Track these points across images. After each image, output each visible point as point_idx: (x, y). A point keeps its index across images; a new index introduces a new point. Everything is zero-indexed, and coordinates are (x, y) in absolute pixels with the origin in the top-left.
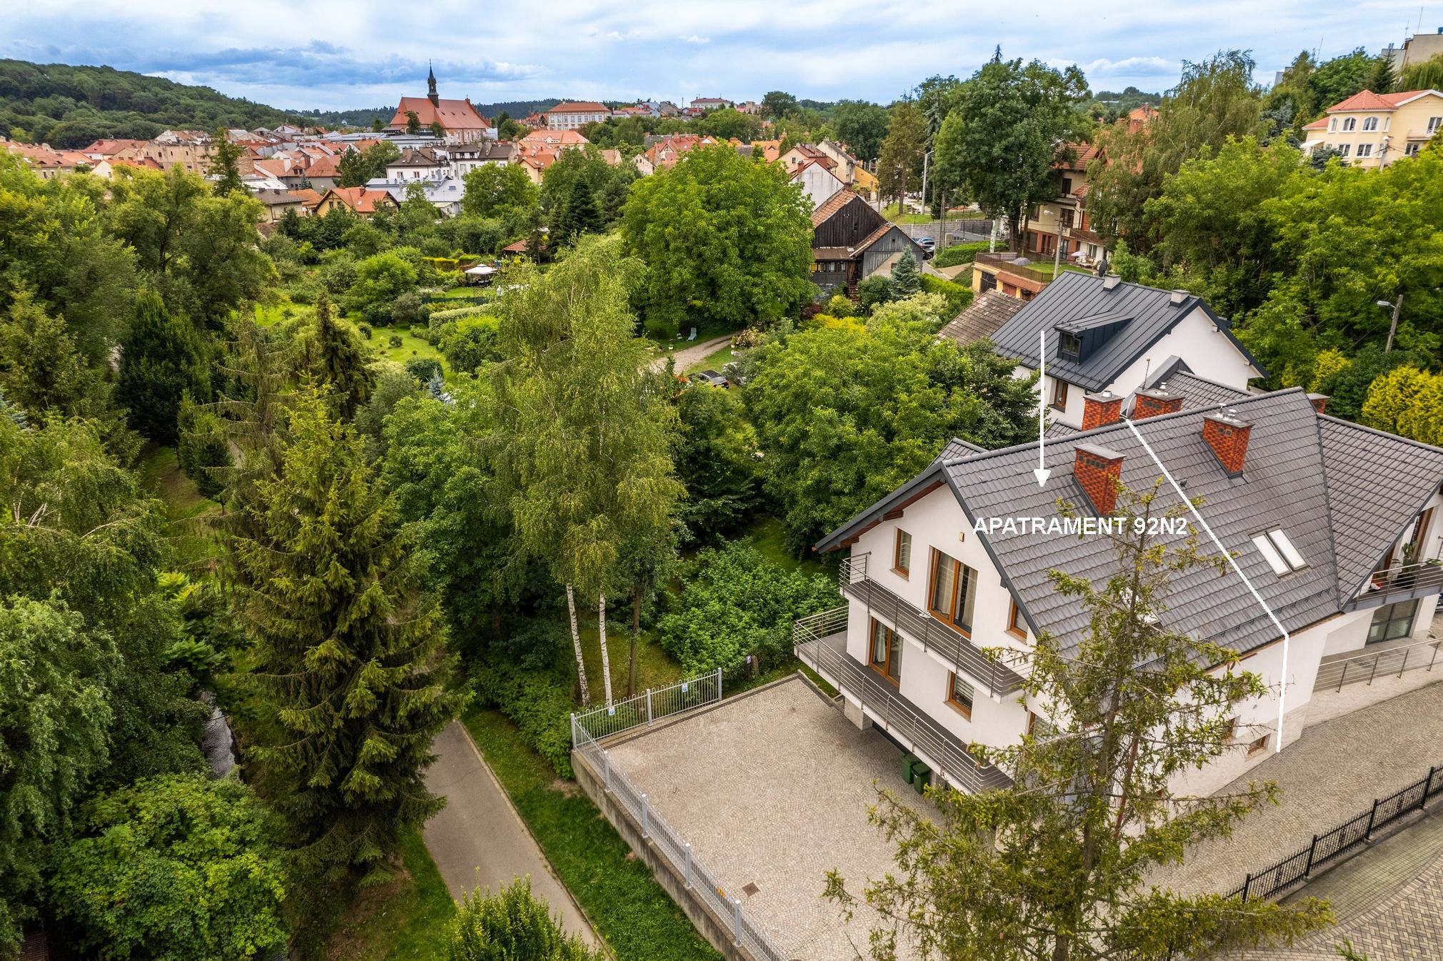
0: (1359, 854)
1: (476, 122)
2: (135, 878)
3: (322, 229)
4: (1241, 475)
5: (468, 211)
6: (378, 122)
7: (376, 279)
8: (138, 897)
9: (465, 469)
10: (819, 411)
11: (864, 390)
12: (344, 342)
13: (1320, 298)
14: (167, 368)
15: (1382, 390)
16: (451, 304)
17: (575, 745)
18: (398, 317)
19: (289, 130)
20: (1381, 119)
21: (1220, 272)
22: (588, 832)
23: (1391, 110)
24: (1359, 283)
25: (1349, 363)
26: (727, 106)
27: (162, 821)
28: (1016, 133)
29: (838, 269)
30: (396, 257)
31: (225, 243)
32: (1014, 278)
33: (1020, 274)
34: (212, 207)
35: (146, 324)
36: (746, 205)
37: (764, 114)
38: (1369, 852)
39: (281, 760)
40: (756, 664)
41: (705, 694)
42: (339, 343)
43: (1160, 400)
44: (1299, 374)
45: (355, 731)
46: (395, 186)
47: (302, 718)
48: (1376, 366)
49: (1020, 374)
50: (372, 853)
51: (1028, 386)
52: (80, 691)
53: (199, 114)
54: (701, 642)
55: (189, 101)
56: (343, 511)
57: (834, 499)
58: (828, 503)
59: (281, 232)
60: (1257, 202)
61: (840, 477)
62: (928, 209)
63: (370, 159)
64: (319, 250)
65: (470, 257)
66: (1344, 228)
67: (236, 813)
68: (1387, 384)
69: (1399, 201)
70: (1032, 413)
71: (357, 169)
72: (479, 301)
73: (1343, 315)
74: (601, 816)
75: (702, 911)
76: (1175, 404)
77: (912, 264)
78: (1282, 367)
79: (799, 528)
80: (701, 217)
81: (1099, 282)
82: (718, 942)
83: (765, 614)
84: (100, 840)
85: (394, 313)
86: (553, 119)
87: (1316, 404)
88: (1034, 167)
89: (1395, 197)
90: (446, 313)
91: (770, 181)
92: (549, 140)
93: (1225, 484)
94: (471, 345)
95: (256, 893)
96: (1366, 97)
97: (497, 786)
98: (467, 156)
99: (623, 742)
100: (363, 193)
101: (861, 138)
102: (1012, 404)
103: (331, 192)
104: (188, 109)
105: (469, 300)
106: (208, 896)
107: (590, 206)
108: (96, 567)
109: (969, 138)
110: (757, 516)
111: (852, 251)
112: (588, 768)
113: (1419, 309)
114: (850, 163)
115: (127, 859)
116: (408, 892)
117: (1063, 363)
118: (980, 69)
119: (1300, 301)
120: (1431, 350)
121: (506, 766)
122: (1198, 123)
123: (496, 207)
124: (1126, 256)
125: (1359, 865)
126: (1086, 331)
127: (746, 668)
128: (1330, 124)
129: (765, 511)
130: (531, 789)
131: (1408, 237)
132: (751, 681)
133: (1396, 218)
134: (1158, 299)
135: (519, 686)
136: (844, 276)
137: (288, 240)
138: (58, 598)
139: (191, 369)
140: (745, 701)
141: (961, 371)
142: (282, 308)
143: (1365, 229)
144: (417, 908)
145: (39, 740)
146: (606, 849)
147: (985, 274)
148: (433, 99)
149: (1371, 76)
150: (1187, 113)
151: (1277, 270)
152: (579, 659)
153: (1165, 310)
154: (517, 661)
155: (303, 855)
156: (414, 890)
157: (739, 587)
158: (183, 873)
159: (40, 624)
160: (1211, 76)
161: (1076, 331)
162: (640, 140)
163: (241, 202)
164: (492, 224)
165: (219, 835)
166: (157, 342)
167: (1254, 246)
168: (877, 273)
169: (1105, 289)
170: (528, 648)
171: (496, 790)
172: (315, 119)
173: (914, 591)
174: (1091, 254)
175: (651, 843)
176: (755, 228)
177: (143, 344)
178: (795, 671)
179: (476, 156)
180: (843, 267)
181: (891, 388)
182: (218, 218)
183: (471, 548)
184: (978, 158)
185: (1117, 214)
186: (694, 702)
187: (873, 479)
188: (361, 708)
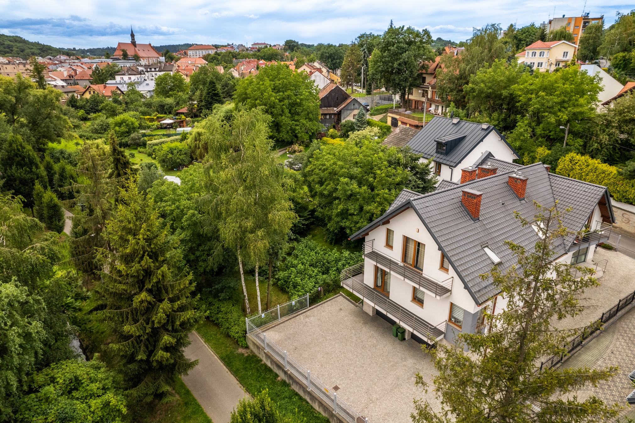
0: (579, 350)
1: (155, 54)
2: (58, 410)
3: (89, 104)
4: (524, 199)
5: (157, 95)
6: (108, 54)
7: (120, 127)
8: (59, 419)
9: (191, 211)
10: (342, 179)
11: (360, 169)
12: (123, 156)
13: (536, 126)
14: (26, 170)
15: (564, 162)
16: (156, 137)
17: (248, 332)
18: (131, 144)
19: (63, 58)
20: (546, 52)
21: (495, 115)
22: (258, 370)
23: (549, 49)
24: (553, 120)
25: (550, 152)
26: (268, 47)
27: (68, 382)
28: (403, 58)
29: (330, 117)
30: (128, 116)
31: (45, 111)
32: (406, 120)
33: (409, 118)
34: (38, 94)
35: (14, 150)
36: (291, 90)
37: (285, 50)
38: (583, 349)
39: (123, 349)
40: (322, 291)
41: (302, 305)
42: (121, 157)
43: (488, 169)
44: (530, 157)
45: (155, 334)
46: (120, 84)
47: (133, 329)
48: (560, 153)
49: (422, 161)
50: (167, 388)
51: (427, 166)
52: (31, 324)
53: (15, 49)
54: (297, 283)
55: (9, 43)
56: (148, 233)
57: (350, 217)
58: (347, 219)
59: (68, 105)
60: (509, 86)
61: (353, 208)
62: (365, 91)
63: (106, 71)
64: (88, 114)
65: (162, 116)
66: (545, 97)
67: (100, 376)
68: (565, 160)
69: (566, 86)
70: (429, 177)
71: (101, 76)
72: (169, 136)
73: (546, 132)
74: (263, 362)
75: (317, 399)
76: (494, 171)
77: (363, 114)
78: (523, 154)
79: (334, 231)
80: (271, 95)
81: (450, 121)
82: (325, 412)
83: (324, 269)
84: (39, 394)
85: (129, 142)
86: (190, 53)
87: (547, 168)
88: (411, 72)
89: (564, 84)
90: (154, 141)
91: (301, 80)
92: (190, 62)
93: (518, 203)
94: (170, 156)
95: (112, 411)
96: (539, 43)
97: (212, 353)
98: (153, 70)
99: (268, 329)
100: (105, 87)
101: (330, 60)
102: (421, 173)
103: (90, 87)
104: (9, 47)
105: (164, 135)
106: (92, 415)
107: (216, 92)
108: (31, 265)
109: (383, 60)
110: (312, 226)
111: (336, 110)
112: (255, 342)
113: (575, 129)
114: (328, 71)
115: (53, 402)
116: (179, 404)
117: (438, 155)
118: (387, 30)
119: (529, 127)
120: (580, 146)
121: (215, 344)
122: (481, 53)
123: (170, 93)
124: (455, 109)
125: (580, 354)
126: (448, 141)
127: (318, 292)
128: (526, 54)
129: (314, 224)
130: (228, 353)
131: (570, 100)
132: (321, 298)
133: (565, 93)
134: (476, 128)
135: (218, 307)
136: (333, 121)
137: (72, 109)
138: (15, 281)
139: (38, 171)
140: (319, 307)
141: (399, 160)
142: (75, 141)
143: (553, 97)
144: (185, 411)
145: (13, 349)
146: (267, 377)
147: (393, 118)
148: (134, 43)
149: (538, 34)
150: (476, 49)
151: (518, 114)
152: (245, 294)
153: (480, 132)
154: (216, 296)
155: (134, 392)
156: (182, 403)
157: (310, 258)
158: (79, 405)
159: (11, 294)
160: (485, 34)
161: (444, 142)
162: (231, 62)
163: (52, 91)
164: (170, 101)
165: (94, 387)
166: (20, 158)
167: (508, 104)
168: (347, 119)
169: (453, 124)
170: (222, 290)
171: (212, 355)
172: (74, 52)
173: (396, 255)
174: (437, 108)
175: (289, 372)
176: (296, 100)
177: (13, 159)
178: (339, 293)
179: (157, 70)
180: (333, 117)
181: (372, 168)
182: (41, 99)
183: (194, 247)
184: (387, 68)
185: (450, 92)
186: (297, 309)
187: (367, 208)
188: (159, 322)
